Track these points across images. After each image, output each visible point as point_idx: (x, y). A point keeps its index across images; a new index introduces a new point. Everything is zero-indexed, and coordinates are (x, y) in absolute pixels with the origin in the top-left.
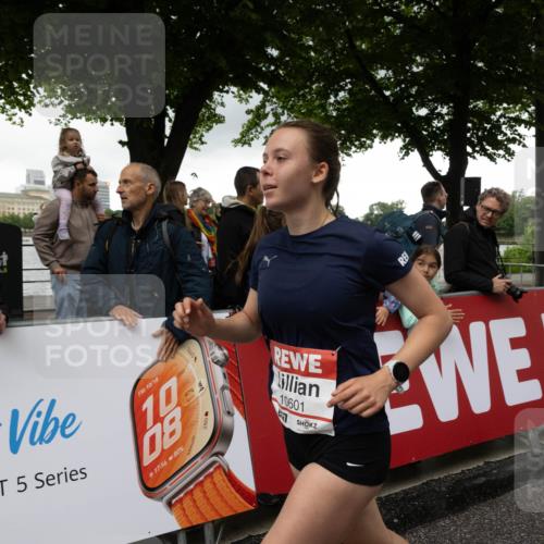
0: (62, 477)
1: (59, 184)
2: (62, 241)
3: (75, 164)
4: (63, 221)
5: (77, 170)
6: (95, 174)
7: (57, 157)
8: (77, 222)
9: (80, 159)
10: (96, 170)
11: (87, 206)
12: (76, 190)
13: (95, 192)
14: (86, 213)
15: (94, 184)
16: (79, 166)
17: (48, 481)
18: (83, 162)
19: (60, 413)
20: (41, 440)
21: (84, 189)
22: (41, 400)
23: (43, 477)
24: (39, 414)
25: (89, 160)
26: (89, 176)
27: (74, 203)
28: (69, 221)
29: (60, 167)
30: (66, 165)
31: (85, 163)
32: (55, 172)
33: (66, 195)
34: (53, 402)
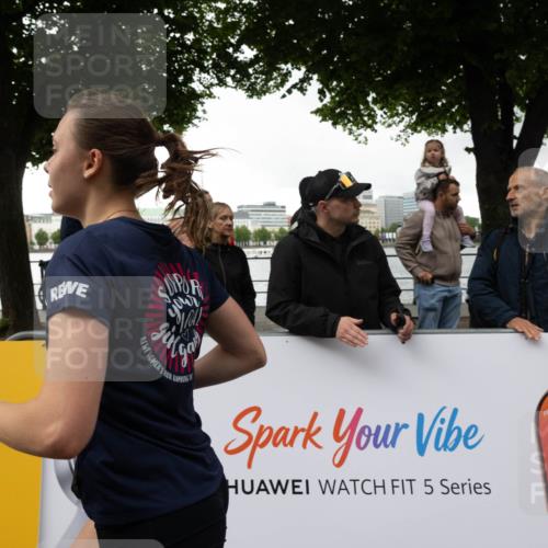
0: (466, 487)
1: (421, 196)
2: (424, 253)
3: (438, 175)
4: (426, 233)
5: (440, 182)
6: (457, 184)
7: (420, 170)
8: (440, 233)
9: (441, 170)
10: (458, 180)
11: (448, 216)
12: (438, 201)
13: (457, 202)
14: (448, 223)
15: (456, 194)
16: (442, 177)
17: (452, 489)
18: (445, 172)
19: (462, 423)
20: (445, 446)
21: (446, 200)
22: (444, 408)
23: (448, 484)
24: (443, 421)
25: (450, 170)
26: (452, 186)
27: (437, 214)
28: (432, 233)
29: (423, 179)
30: (428, 176)
31: (447, 173)
32: (419, 185)
33: (429, 207)
34: (455, 411)
